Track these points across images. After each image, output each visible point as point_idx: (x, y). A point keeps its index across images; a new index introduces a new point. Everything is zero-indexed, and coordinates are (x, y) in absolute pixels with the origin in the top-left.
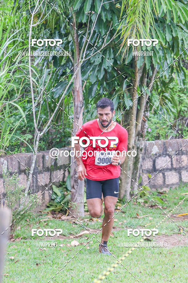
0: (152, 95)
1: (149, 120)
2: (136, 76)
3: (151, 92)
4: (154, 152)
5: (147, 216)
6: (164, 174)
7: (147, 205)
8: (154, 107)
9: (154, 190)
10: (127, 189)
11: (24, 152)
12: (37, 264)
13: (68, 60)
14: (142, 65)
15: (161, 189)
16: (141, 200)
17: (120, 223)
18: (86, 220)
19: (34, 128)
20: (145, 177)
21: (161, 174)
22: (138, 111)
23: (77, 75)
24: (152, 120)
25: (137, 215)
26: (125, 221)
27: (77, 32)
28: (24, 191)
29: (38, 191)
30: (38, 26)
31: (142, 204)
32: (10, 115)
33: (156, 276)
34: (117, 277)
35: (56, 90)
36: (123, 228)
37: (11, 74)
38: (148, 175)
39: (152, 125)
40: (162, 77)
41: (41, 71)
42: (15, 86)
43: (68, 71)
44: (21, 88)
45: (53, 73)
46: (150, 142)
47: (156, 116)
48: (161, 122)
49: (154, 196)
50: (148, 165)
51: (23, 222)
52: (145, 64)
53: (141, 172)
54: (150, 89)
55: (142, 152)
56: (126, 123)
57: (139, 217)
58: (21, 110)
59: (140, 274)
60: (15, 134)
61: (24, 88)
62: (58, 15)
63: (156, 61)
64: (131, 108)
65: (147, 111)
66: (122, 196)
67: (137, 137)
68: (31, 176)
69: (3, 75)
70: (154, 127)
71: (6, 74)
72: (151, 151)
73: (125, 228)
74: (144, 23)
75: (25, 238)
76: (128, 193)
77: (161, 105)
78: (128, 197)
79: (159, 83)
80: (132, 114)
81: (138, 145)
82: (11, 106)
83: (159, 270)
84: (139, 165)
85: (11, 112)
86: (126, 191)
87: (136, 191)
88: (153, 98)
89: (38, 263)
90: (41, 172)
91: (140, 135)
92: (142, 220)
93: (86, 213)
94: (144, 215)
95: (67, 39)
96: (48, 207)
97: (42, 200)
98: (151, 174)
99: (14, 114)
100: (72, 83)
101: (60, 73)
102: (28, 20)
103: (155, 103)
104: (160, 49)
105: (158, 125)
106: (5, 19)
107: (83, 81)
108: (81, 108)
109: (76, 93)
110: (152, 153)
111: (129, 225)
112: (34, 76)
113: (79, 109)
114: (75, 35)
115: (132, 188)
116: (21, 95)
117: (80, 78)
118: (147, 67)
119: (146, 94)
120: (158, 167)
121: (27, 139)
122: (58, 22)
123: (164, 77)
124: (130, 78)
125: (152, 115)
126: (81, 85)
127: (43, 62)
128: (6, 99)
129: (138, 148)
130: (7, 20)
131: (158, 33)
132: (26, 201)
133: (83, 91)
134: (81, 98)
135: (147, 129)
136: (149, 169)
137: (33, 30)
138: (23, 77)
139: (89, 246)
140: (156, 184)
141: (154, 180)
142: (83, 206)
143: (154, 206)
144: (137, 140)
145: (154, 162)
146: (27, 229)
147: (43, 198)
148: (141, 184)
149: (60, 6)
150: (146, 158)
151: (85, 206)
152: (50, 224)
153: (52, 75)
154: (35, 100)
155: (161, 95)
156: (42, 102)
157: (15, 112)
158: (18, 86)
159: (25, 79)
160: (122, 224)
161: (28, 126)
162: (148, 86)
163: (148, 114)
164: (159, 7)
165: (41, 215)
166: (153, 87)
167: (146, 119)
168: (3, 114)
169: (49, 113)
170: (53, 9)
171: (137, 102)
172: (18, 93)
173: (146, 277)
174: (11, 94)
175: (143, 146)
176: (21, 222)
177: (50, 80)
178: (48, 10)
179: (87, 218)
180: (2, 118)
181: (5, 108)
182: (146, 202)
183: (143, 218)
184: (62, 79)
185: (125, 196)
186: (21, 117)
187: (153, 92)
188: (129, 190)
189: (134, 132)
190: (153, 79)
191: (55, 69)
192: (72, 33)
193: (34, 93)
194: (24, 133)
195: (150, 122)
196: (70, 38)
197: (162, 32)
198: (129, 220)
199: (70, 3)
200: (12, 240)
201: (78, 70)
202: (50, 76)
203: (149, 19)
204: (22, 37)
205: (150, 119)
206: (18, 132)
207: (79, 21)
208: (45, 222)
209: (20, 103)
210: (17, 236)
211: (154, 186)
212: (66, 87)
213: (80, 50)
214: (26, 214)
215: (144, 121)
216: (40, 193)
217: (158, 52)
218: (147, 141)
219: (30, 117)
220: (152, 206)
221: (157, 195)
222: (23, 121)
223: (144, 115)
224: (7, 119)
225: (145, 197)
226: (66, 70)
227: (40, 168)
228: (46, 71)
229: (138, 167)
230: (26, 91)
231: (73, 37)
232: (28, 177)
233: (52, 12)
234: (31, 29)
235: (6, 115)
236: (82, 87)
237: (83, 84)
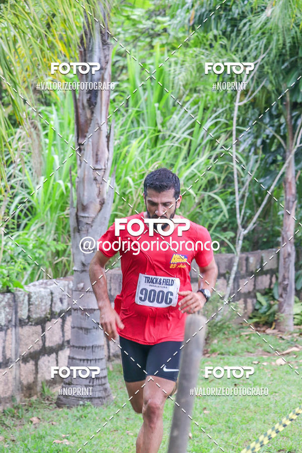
11: (224, 253)
12: (235, 385)
13: (280, 146)
18: (295, 335)
19: (237, 225)
23: (289, 163)
27: (291, 113)
28: (222, 298)
29: (239, 299)
30: (245, 105)
32: (209, 208)
35: (265, 181)
37: (211, 161)
41: (247, 158)
42: (216, 175)
43: (279, 158)
44: (223, 177)
45: (262, 160)
51: (221, 335)
58: (222, 203)
60: (215, 231)
61: (226, 177)
62: (268, 92)
68: (231, 281)
69: (203, 162)
71: (206, 161)
75: (222, 354)
82: (211, 199)
85: (210, 205)
89: (236, 383)
90: (243, 277)
93: (296, 327)
95: (279, 121)
96: (251, 318)
97: (244, 310)
99: (214, 208)
100: (284, 174)
101: (270, 160)
102: (233, 97)
106: (207, 96)
107: (297, 171)
108: (293, 202)
109: (287, 185)
112: (240, 163)
113: (291, 203)
114: (289, 117)
116: (223, 186)
117: (293, 168)
121: (228, 238)
122: (268, 101)
126: (294, 175)
127: (250, 147)
128: (205, 190)
130: (209, 97)
132: (225, 310)
133: (296, 183)
134: (294, 191)
137: (239, 110)
138: (226, 164)
139: (298, 366)
142: (292, 318)
146: (225, 344)
147: (246, 308)
149: (271, 82)
151: (294, 318)
152: (252, 338)
153: (261, 164)
154: (239, 191)
156: (247, 195)
157: (215, 205)
158: (219, 175)
159: (228, 167)
161: (230, 223)
165: (242, 328)
168: (201, 207)
169: (255, 208)
170: (263, 86)
172: (219, 182)
174: (211, 184)
176: (218, 335)
177: (258, 169)
178: (258, 86)
179: (296, 333)
180: (199, 213)
181: (203, 200)
184: (272, 168)
186: (221, 212)
191: (264, 156)
192: (285, 113)
193: (239, 182)
194: (225, 230)
196: (282, 120)
199: (284, 78)
200: (207, 355)
201: (291, 157)
202: (258, 165)
204: (226, 117)
206: (219, 229)
207: (294, 100)
208: (247, 335)
209: (221, 195)
210: (213, 352)
212: (276, 177)
213: (294, 134)
214: (225, 326)
216: (242, 301)
219: (232, 212)
222: (224, 216)
224: (205, 213)
226: (276, 157)
227: (243, 272)
228: (253, 158)
230: (229, 181)
231: (286, 119)
232: (228, 282)
233: (262, 88)
234: (236, 109)
235: (204, 209)
236: (295, 177)
237: (296, 175)
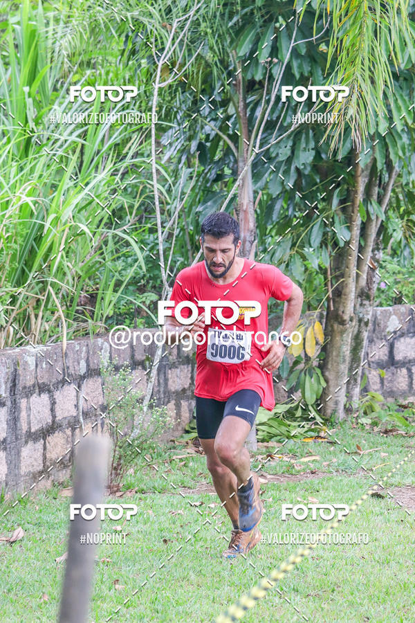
0: (388, 218)
1: (381, 267)
2: (357, 182)
3: (386, 212)
4: (391, 328)
5: (376, 451)
6: (409, 370)
7: (376, 429)
8: (392, 241)
9: (390, 400)
10: (339, 399)
11: (141, 326)
12: (165, 541)
13: (228, 152)
14: (369, 161)
15: (405, 399)
16: (365, 420)
17: (325, 463)
18: (260, 457)
19: (162, 281)
20: (374, 375)
21: (404, 371)
22: (361, 249)
23: (243, 180)
24: (389, 266)
25: (358, 447)
26: (335, 460)
27: (245, 99)
28: (140, 401)
29: (169, 402)
30: (170, 86)
31: (367, 428)
32: (116, 256)
33: (393, 564)
34: (318, 566)
35: (204, 209)
36: (331, 472)
37: (118, 178)
38: (380, 371)
39: (387, 275)
40: (407, 184)
41: (176, 174)
42: (125, 201)
43: (227, 171)
44: (137, 205)
45: (199, 175)
46: (383, 308)
47: (395, 259)
48: (404, 270)
49: (391, 413)
50: (379, 352)
51: (139, 461)
52: (375, 160)
53: (366, 366)
54: (384, 206)
55: (368, 328)
56: (338, 273)
57: (362, 453)
58: (135, 247)
59: (362, 561)
60: (125, 292)
61: (143, 204)
62: (208, 65)
63: (396, 154)
64: (348, 243)
65: (378, 249)
66: (329, 411)
67: (359, 299)
68: (154, 372)
69: (103, 179)
70: (391, 280)
71: (108, 178)
72: (386, 327)
73: (335, 474)
74: (373, 82)
75: (143, 492)
76: (341, 407)
77: (406, 238)
78: (341, 414)
79: (401, 197)
80: (350, 255)
81: (361, 315)
82: (117, 240)
83: (398, 553)
84: (363, 354)
85: (117, 251)
86: (336, 403)
87: (356, 403)
88: (389, 225)
89: (167, 539)
90: (173, 366)
91: (364, 295)
92: (366, 459)
93: (260, 444)
94: (371, 448)
95: (225, 111)
96: (187, 432)
97: (176, 419)
98: (384, 371)
99: (124, 255)
100: (235, 196)
101: (212, 175)
102: (151, 75)
103: (395, 234)
104: (403, 130)
105: (400, 277)
106: (107, 73)
107: (255, 192)
108: (252, 243)
109: (241, 216)
110: (387, 330)
111: (343, 468)
112: (163, 180)
113: (248, 244)
114: (241, 104)
115: (349, 396)
116: (137, 218)
117: (250, 187)
118: (380, 165)
119: (377, 218)
120: (399, 357)
121: (148, 303)
122: (208, 80)
123: (411, 185)
124: (346, 187)
125: (389, 258)
126: (252, 199)
127: (179, 155)
128: (109, 225)
129: (360, 321)
130: (111, 75)
131: (400, 102)
132: (145, 419)
133: (256, 211)
134: (252, 225)
135: (379, 284)
136: (382, 361)
137: (160, 95)
138: (140, 182)
139: (265, 507)
140: (395, 389)
141: (391, 381)
142: (255, 431)
143: (391, 431)
144: (358, 306)
145: (392, 347)
146: (146, 475)
147: (178, 415)
148: (365, 390)
149: (211, 48)
150: (375, 339)
151: (257, 430)
152: (191, 464)
153: (197, 181)
154: (163, 227)
155: (406, 218)
156: (176, 232)
157: (125, 250)
158: (131, 201)
159: (145, 187)
160: (329, 465)
161: (150, 278)
162: (380, 202)
163: (381, 255)
164: (403, 51)
165: (174, 448)
166: (390, 204)
167: (376, 264)
168: (102, 253)
169: (190, 253)
170: (199, 54)
171: (359, 232)
172: (131, 214)
173: (373, 567)
174: (118, 214)
175: (369, 317)
176: (135, 460)
177: (193, 189)
178: (190, 55)
179: (261, 454)
180: (100, 262)
181: (106, 243)
182: (375, 424)
183: (370, 454)
184: (216, 188)
185: (335, 411)
186: (136, 260)
187: (391, 213)
188: (343, 400)
189: (354, 289)
190: (390, 188)
191: (202, 168)
192: (235, 99)
193: (162, 213)
194: (142, 290)
195: (383, 271)
196: (231, 110)
197: (407, 98)
198: (342, 457)
199: (231, 42)
200: (118, 494)
201: (246, 170)
202: (193, 183)
203: (382, 74)
204: (140, 106)
205: (384, 264)
206: (131, 288)
207: (249, 77)
208: (181, 460)
209: (135, 233)
210: (128, 488)
211: (390, 394)
212: (223, 203)
213: (250, 132)
214: (145, 446)
215: (373, 270)
216: (172, 405)
217: (400, 138)
218: (377, 306)
219: (153, 263)
220: (386, 432)
221: (397, 411)
222: (141, 268)
223: (373, 258)
224: (109, 264)
225: (374, 415)
226: (222, 170)
227: (173, 358)
228: (184, 172)
229: (360, 357)
230: (146, 210)
231: (236, 108)
232: (148, 374)
233: (196, 59)
234: (156, 93)
235: (108, 257)
236: (254, 203)
237: (255, 198)
